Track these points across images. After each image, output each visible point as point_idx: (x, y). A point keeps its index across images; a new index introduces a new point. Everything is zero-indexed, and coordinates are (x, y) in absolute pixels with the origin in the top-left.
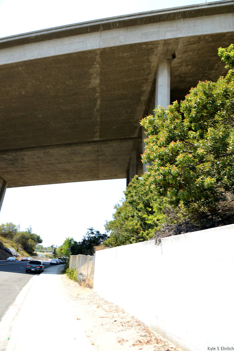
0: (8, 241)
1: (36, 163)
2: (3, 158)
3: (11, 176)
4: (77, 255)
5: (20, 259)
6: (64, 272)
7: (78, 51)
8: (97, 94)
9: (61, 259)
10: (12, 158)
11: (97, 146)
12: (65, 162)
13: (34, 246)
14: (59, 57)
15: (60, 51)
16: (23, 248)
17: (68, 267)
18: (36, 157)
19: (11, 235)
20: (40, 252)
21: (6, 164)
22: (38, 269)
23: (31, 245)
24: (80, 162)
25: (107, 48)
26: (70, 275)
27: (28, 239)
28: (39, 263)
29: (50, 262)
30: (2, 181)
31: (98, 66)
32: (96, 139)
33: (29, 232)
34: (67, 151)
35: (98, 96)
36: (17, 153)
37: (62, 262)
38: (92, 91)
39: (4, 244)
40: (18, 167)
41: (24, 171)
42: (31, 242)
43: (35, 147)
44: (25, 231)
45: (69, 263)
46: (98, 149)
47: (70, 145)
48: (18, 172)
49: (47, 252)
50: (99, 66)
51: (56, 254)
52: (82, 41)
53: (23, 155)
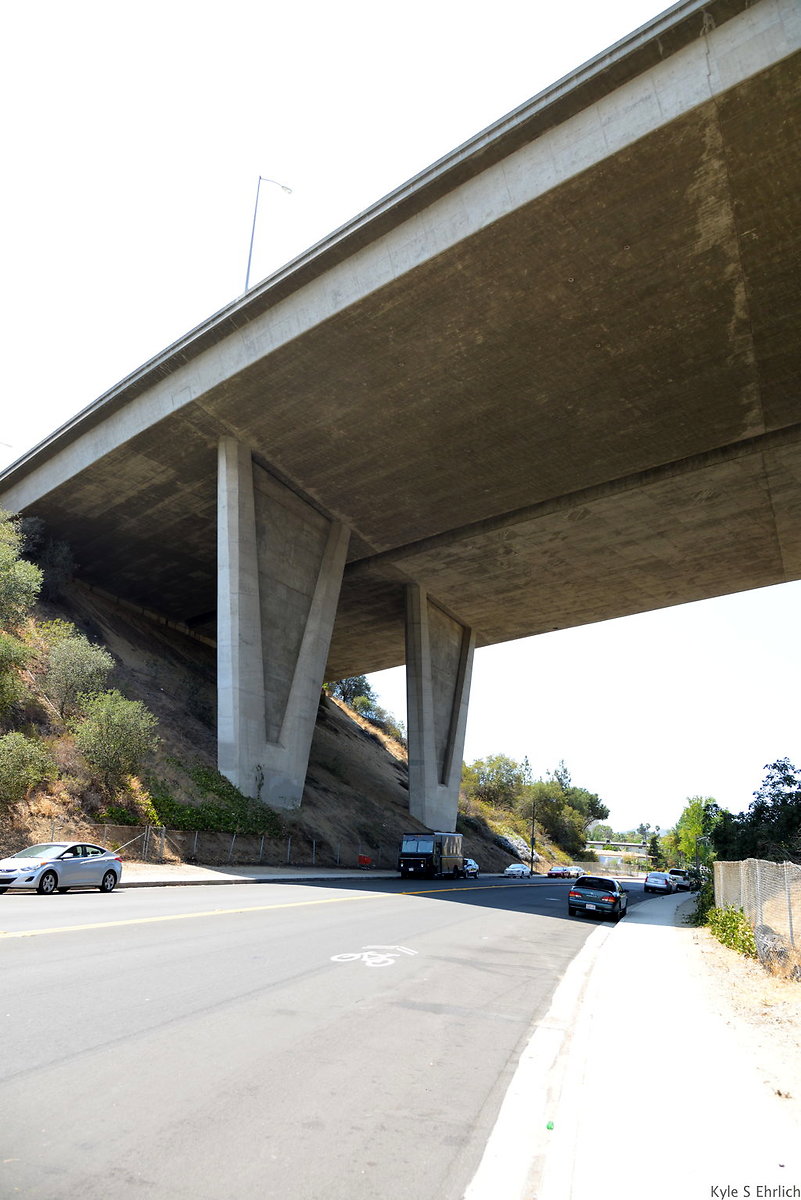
0: (500, 813)
1: (551, 556)
2: (449, 555)
3: (481, 610)
4: (743, 863)
5: (544, 870)
6: (697, 919)
7: (633, 139)
8: (731, 268)
9: (683, 873)
10: (477, 551)
11: (758, 455)
12: (648, 538)
13: (582, 828)
14: (573, 186)
15: (574, 163)
16: (549, 836)
17: (712, 902)
18: (550, 537)
19: (505, 794)
20: (605, 847)
21: (461, 573)
22: (609, 907)
23: (572, 826)
24: (703, 525)
25: (741, 85)
26: (724, 931)
27: (560, 807)
28: (608, 886)
29: (643, 882)
30: (457, 627)
31: (716, 164)
32: (749, 433)
33: (562, 784)
34: (651, 496)
35: (733, 274)
36: (489, 534)
37: (686, 883)
38: (708, 261)
39: (490, 822)
40: (496, 577)
41: (517, 587)
42: (571, 814)
43: (541, 505)
44: (546, 779)
45: (713, 888)
46: (763, 468)
47: (657, 472)
48: (501, 593)
49: (628, 848)
50: (721, 162)
51: (660, 856)
52: (642, 100)
53: (509, 538)
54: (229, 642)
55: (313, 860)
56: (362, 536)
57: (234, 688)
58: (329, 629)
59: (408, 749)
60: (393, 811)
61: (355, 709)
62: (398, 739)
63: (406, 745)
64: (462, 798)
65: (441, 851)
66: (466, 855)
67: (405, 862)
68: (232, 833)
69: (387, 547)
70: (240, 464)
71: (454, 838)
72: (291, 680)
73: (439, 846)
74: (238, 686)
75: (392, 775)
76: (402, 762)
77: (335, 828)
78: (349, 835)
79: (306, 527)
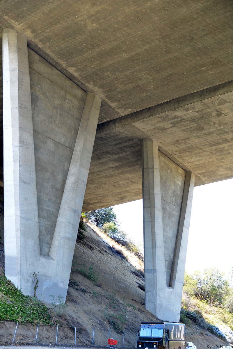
0: (213, 308)
2: (175, 117)
3: (199, 158)
10: (197, 114)
19: (217, 295)
30: (180, 171)
36: (205, 101)
39: (205, 315)
40: (210, 133)
41: (226, 141)
48: (214, 145)
53: (220, 104)
54: (12, 182)
55: (75, 342)
56: (110, 103)
57: (16, 216)
58: (86, 173)
59: (144, 261)
60: (134, 307)
61: (105, 232)
62: (137, 254)
63: (143, 259)
64: (184, 298)
65: (168, 336)
66: (187, 339)
67: (142, 344)
68: (15, 322)
69: (129, 111)
70: (19, 50)
71: (178, 327)
72: (58, 211)
73: (168, 332)
74: (19, 215)
75: (133, 280)
76: (140, 271)
77: (90, 319)
78: (101, 324)
79: (69, 97)
